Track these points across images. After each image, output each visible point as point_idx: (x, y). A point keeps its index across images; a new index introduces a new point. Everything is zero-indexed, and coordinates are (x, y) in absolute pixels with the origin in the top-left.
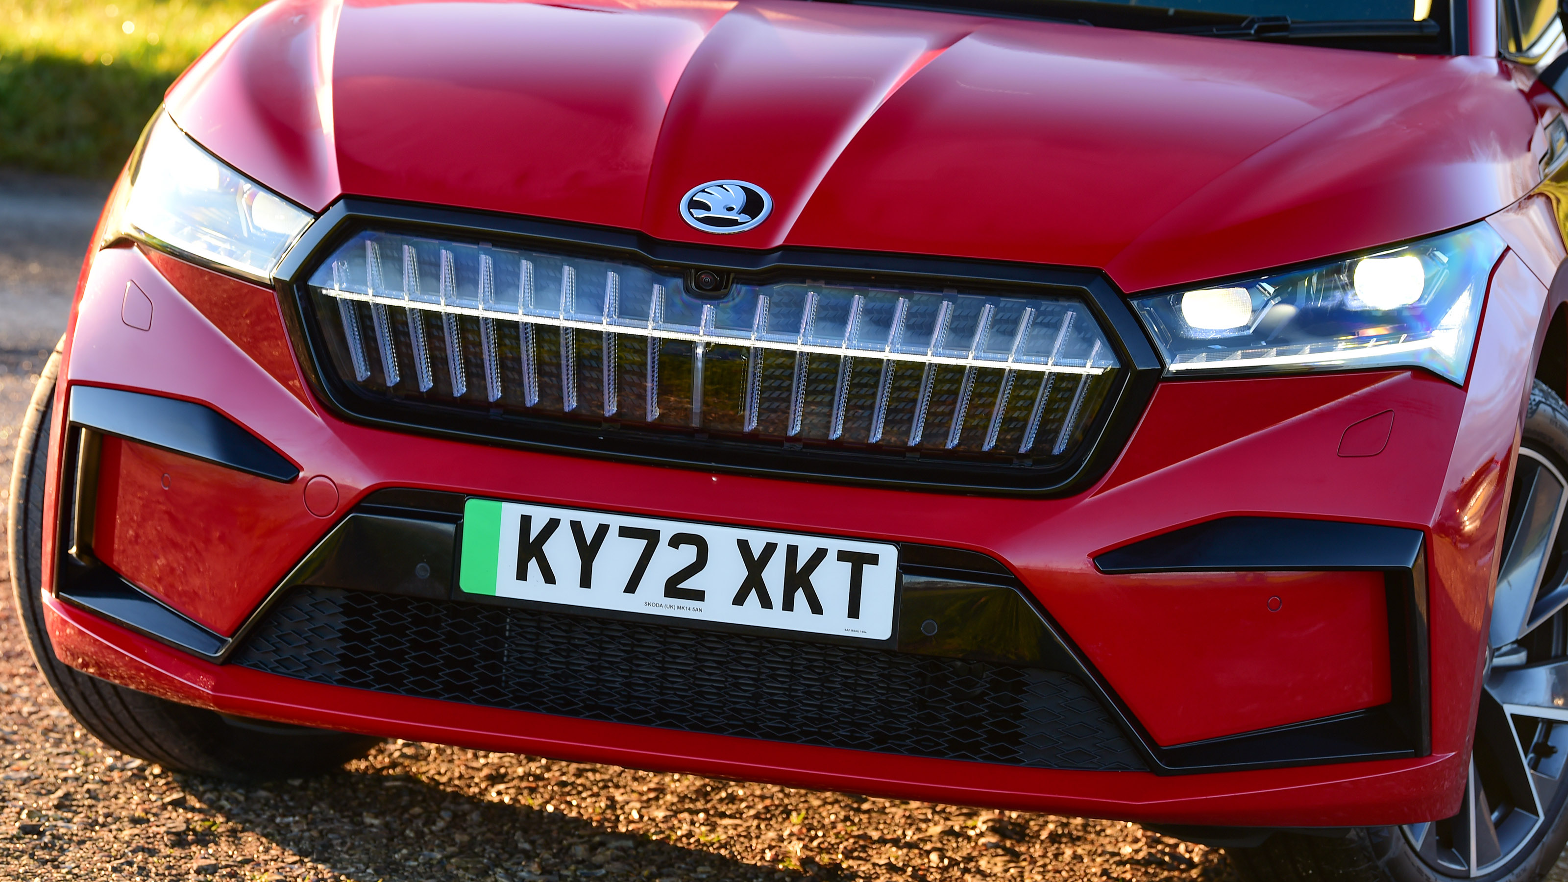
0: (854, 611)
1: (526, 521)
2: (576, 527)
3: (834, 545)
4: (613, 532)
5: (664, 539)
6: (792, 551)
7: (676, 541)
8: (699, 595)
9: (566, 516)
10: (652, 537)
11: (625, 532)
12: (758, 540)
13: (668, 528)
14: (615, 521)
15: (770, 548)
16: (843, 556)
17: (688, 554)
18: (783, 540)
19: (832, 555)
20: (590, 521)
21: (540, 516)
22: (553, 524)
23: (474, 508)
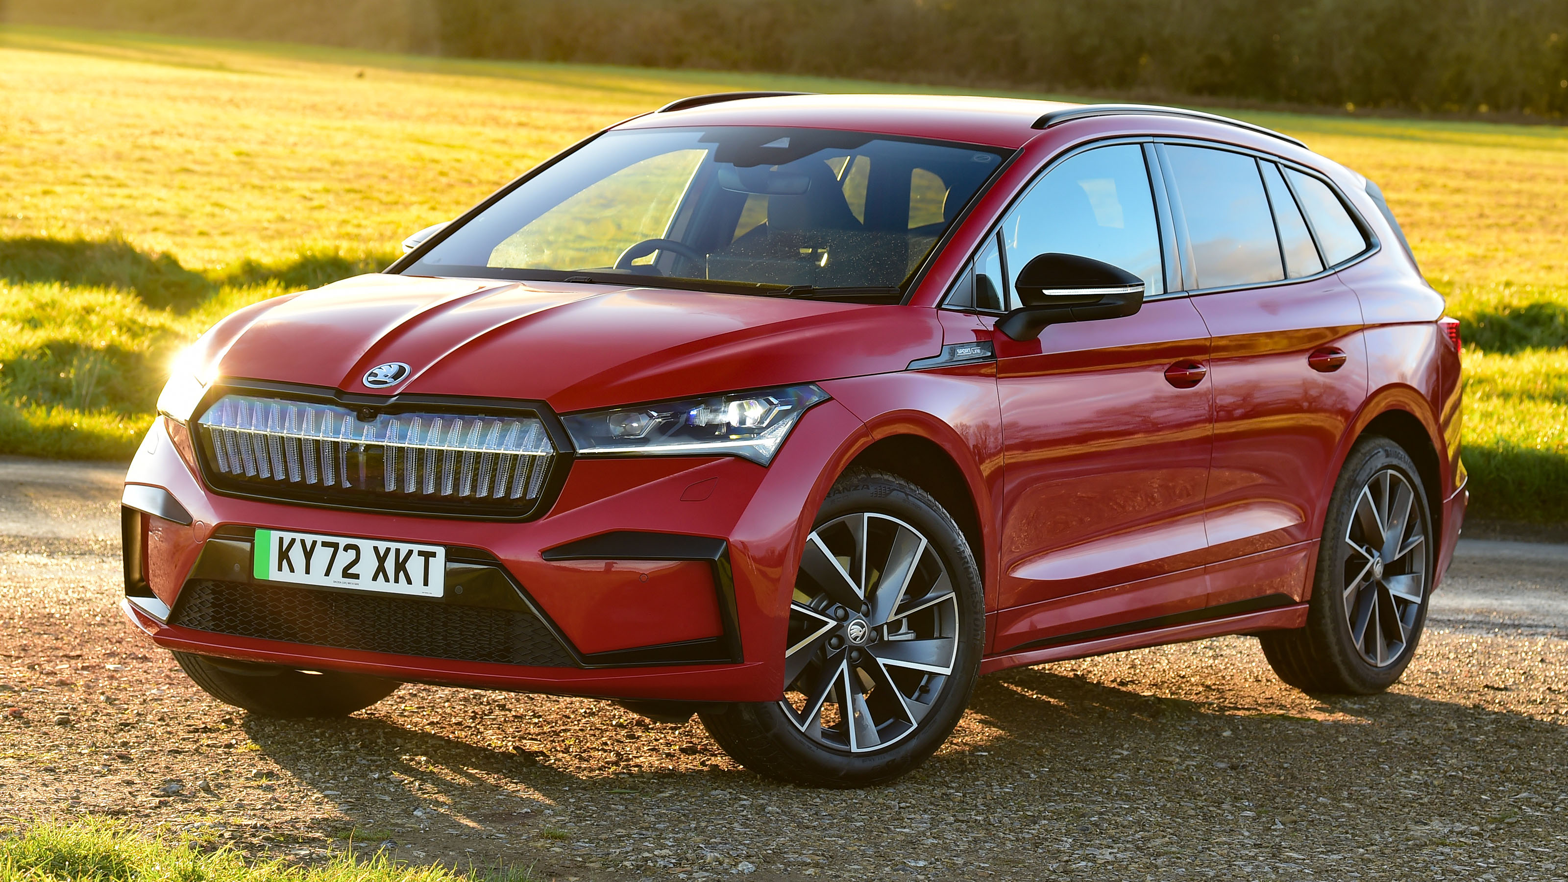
0: (426, 583)
1: (281, 540)
2: (303, 542)
3: (416, 548)
4: (319, 544)
5: (341, 547)
6: (398, 551)
7: (347, 548)
8: (357, 576)
9: (298, 536)
10: (335, 546)
11: (325, 544)
12: (382, 546)
13: (343, 542)
14: (320, 539)
15: (388, 550)
16: (421, 553)
17: (352, 554)
18: (393, 546)
19: (415, 553)
20: (309, 538)
21: (288, 536)
22: (293, 541)
23: (259, 533)
